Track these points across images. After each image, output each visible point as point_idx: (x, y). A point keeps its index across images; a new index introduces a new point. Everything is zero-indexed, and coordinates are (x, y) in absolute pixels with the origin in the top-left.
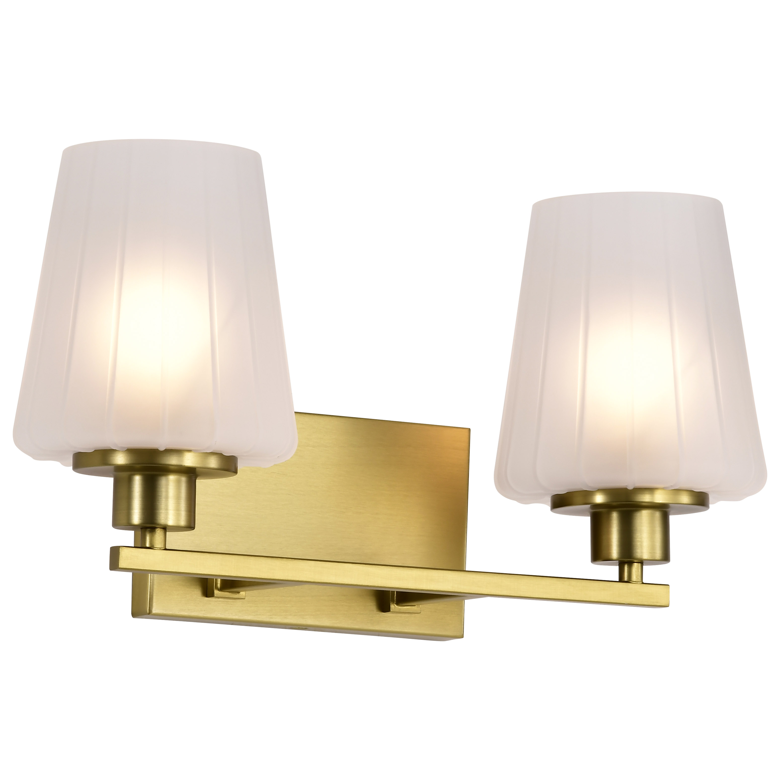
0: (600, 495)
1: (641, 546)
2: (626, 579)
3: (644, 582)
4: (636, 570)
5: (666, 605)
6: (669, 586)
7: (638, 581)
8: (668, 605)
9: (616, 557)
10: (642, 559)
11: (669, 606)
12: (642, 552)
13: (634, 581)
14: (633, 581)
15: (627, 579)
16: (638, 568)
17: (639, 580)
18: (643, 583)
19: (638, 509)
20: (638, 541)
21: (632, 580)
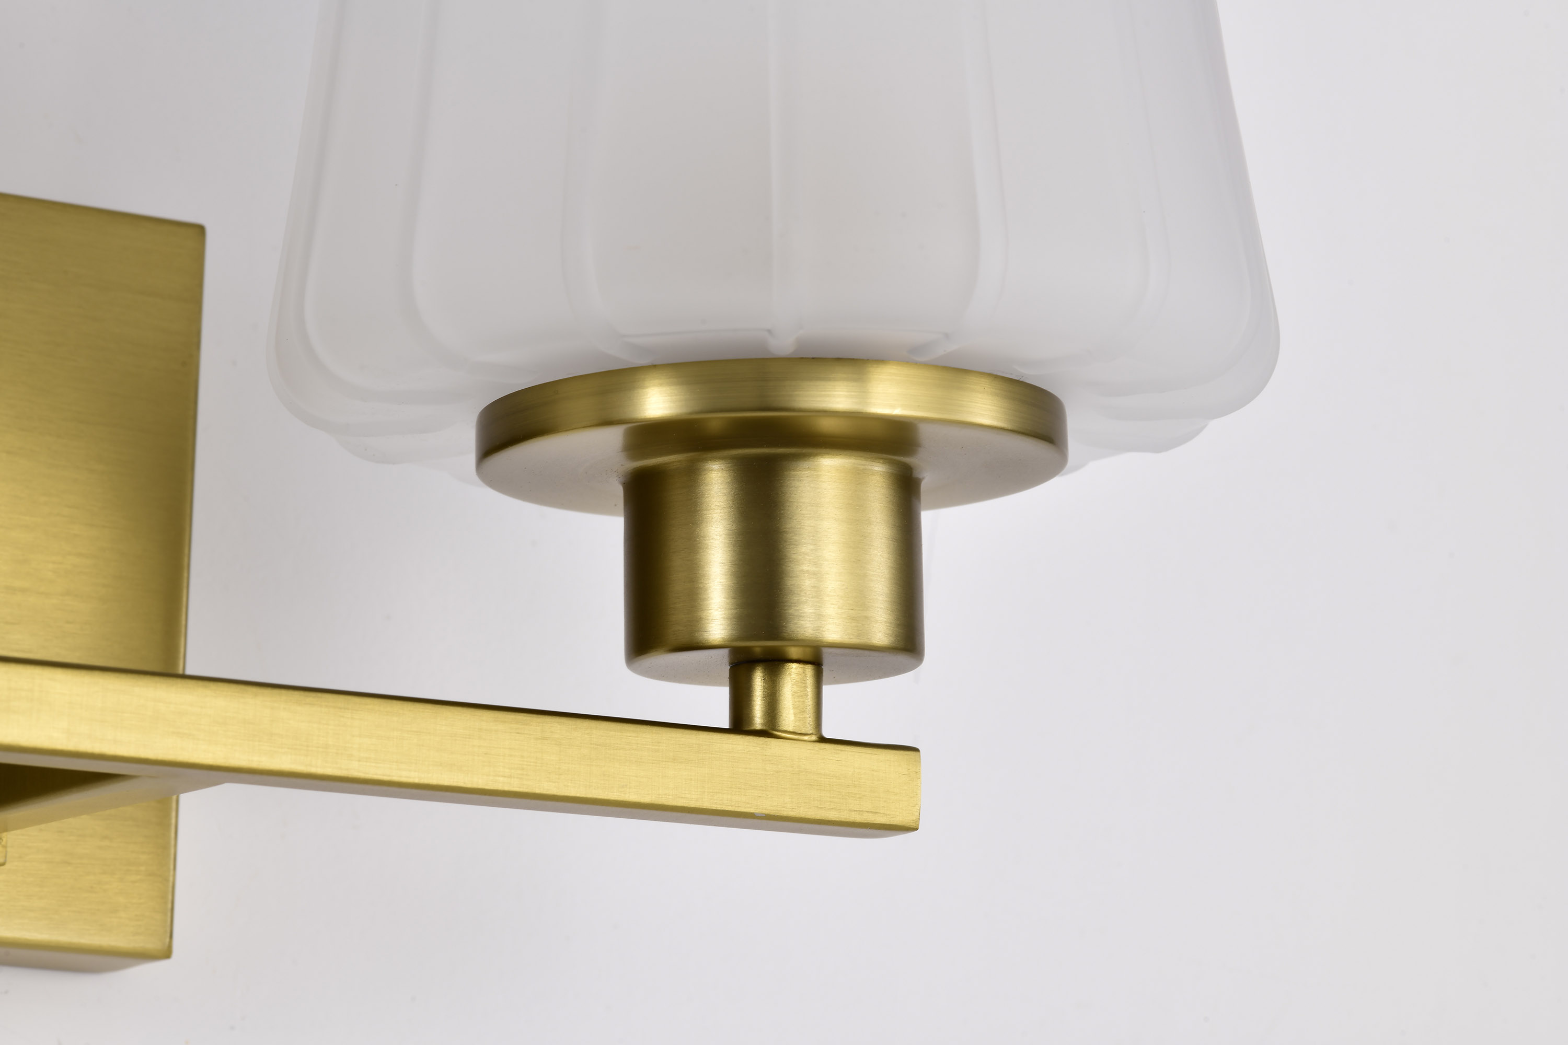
0: (661, 385)
1: (818, 592)
2: (758, 719)
3: (826, 735)
4: (795, 688)
5: (908, 825)
6: (917, 753)
7: (803, 732)
8: (913, 825)
9: (723, 632)
10: (818, 641)
11: (919, 828)
12: (819, 616)
13: (791, 729)
14: (785, 729)
15: (762, 724)
16: (803, 681)
17: (809, 727)
18: (822, 740)
19: (805, 451)
20: (802, 571)
21: (780, 728)
